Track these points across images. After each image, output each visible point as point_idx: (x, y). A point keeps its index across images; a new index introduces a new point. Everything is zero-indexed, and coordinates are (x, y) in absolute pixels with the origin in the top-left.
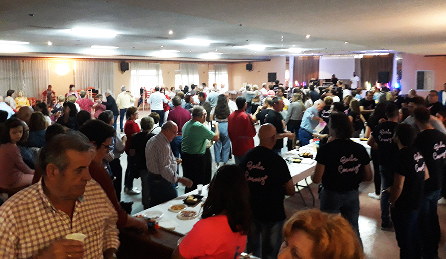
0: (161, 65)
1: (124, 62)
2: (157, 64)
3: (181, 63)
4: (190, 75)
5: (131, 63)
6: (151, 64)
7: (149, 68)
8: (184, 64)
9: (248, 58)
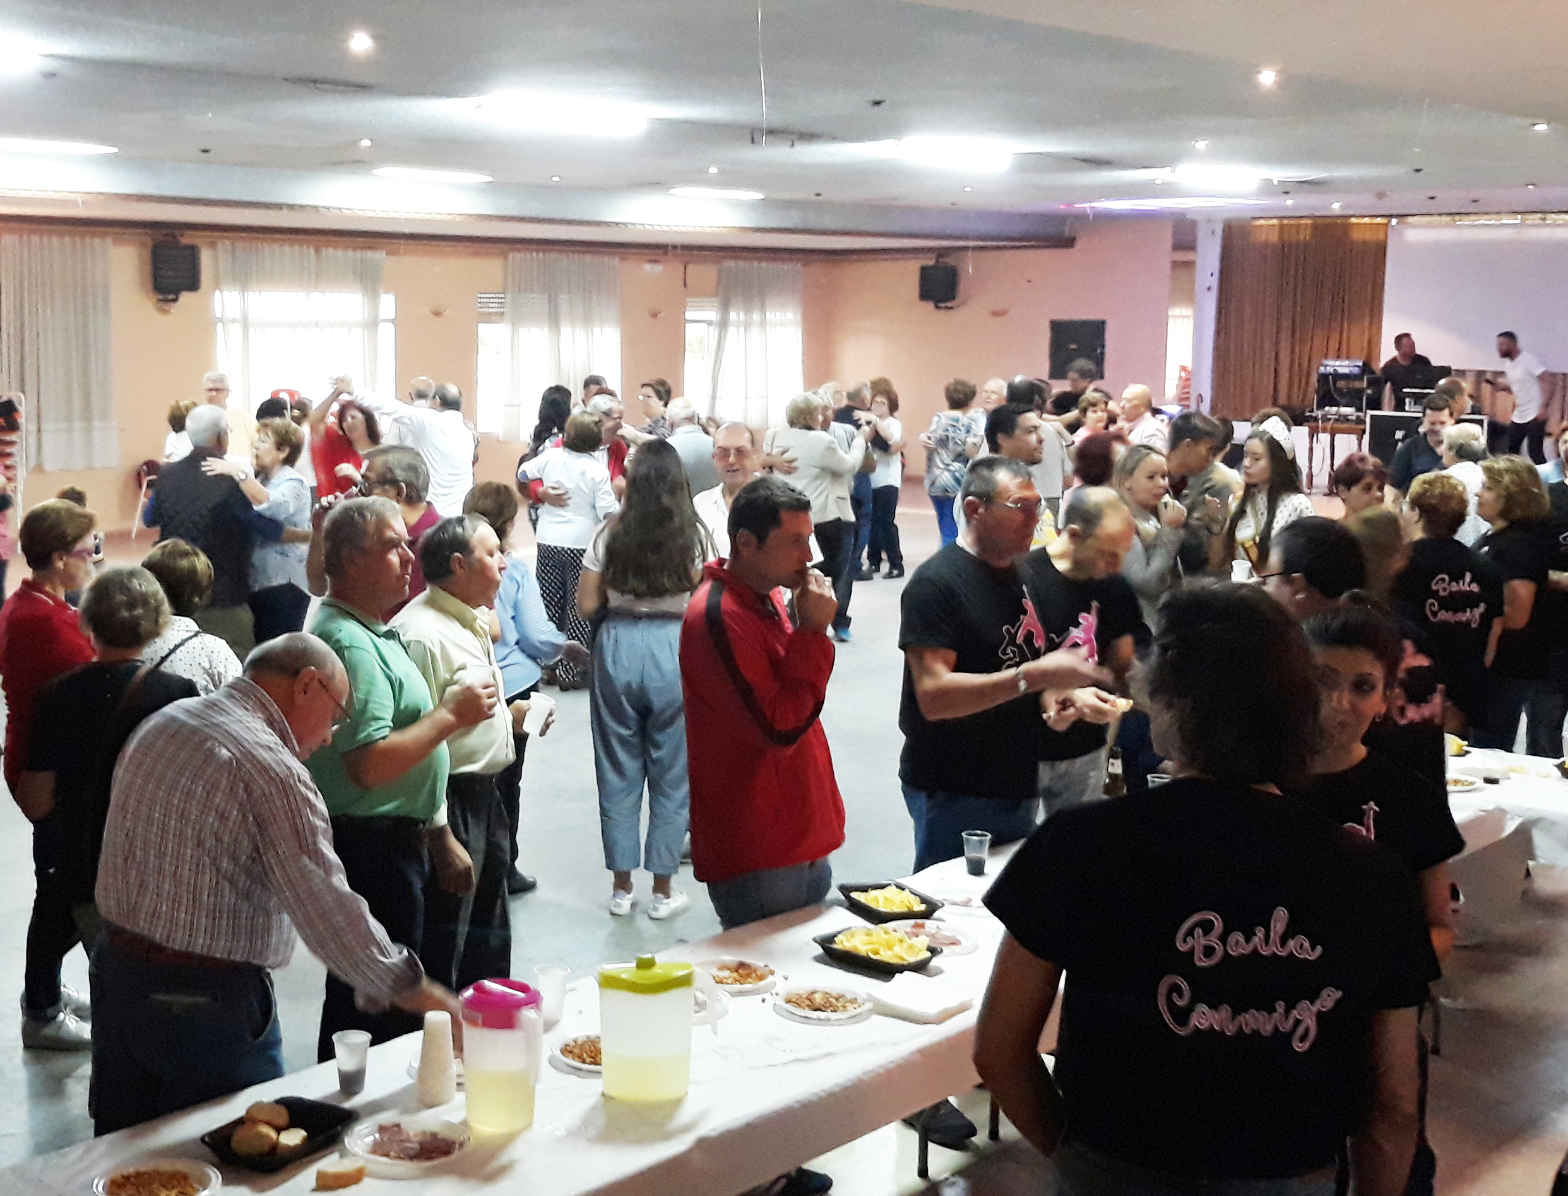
0: (393, 259)
1: (175, 245)
2: (370, 255)
3: (516, 257)
4: (566, 330)
5: (213, 245)
6: (334, 254)
7: (318, 278)
8: (536, 257)
9: (927, 226)
